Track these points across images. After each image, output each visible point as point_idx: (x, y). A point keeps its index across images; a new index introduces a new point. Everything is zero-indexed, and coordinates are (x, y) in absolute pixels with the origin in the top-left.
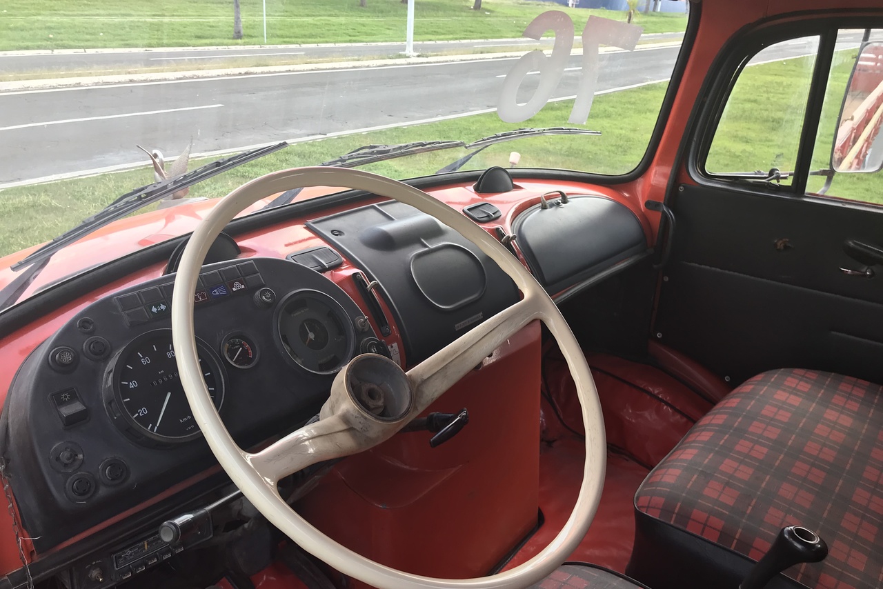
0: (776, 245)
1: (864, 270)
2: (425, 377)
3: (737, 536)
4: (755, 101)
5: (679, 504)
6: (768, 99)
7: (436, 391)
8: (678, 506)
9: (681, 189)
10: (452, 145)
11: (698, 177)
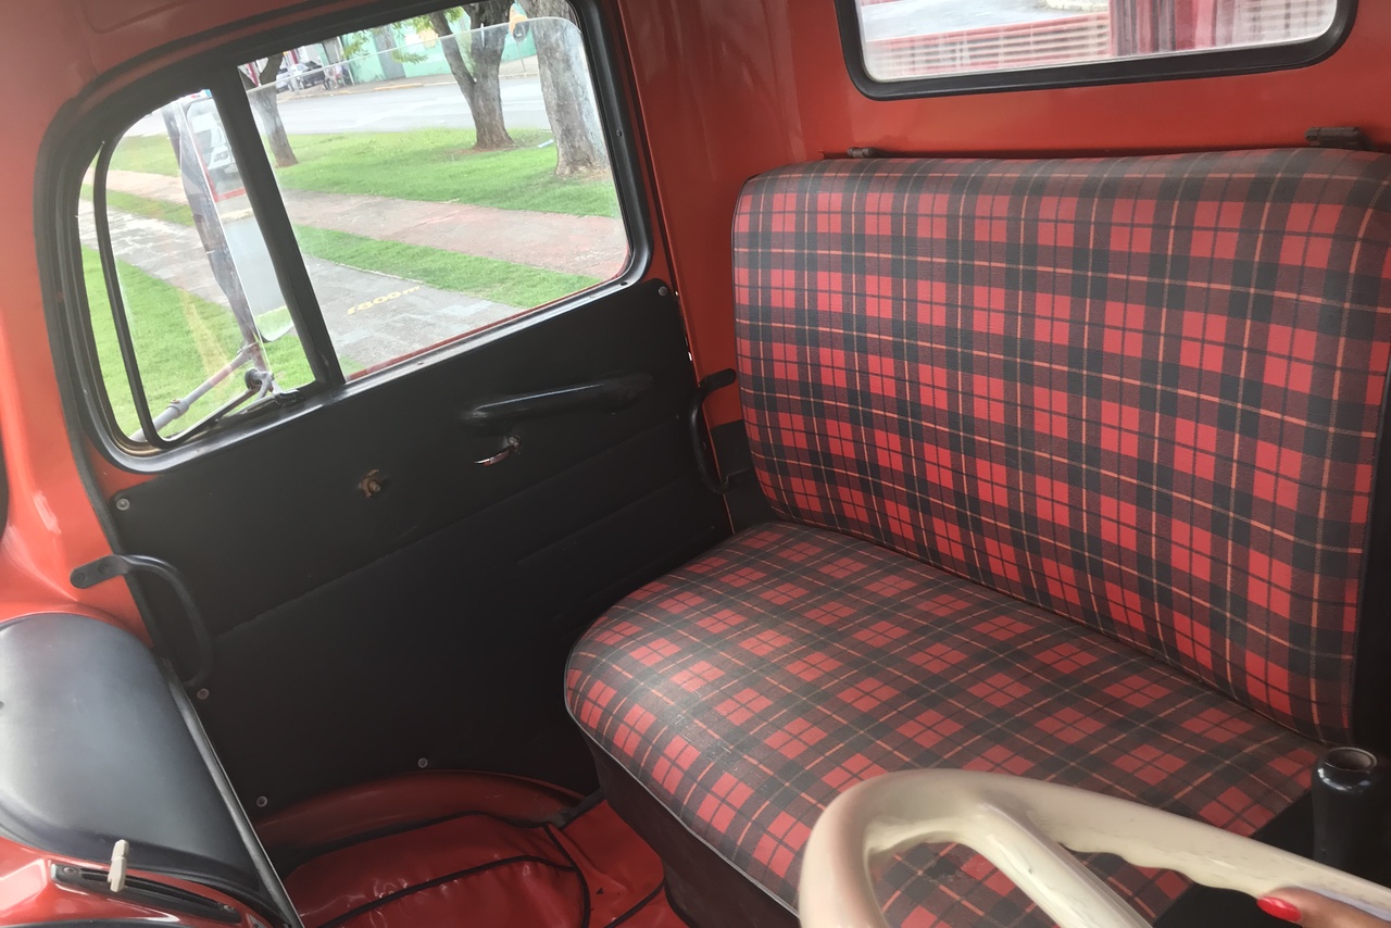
9: (123, 506)
11: (138, 462)
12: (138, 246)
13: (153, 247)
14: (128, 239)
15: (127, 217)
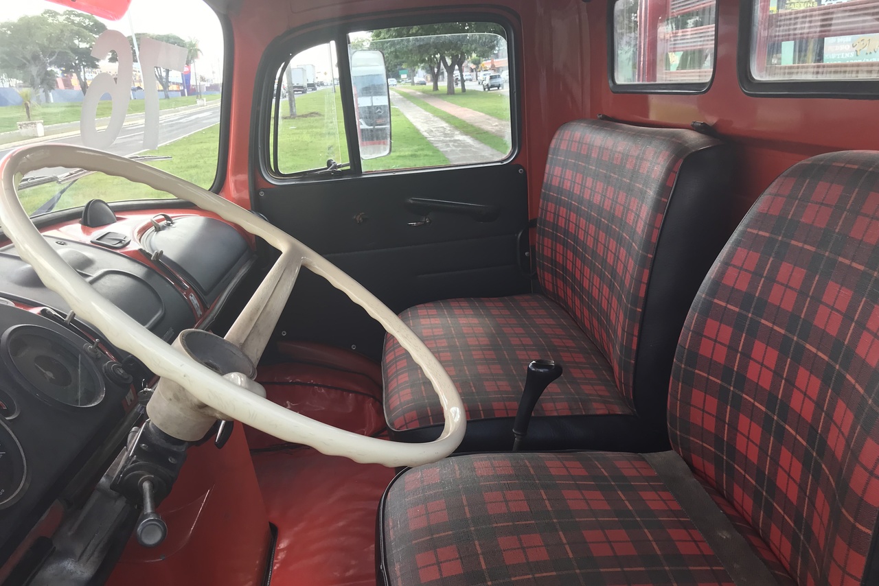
0: (355, 219)
1: (424, 220)
2: (242, 341)
3: (481, 409)
4: (196, 167)
5: (428, 408)
6: (205, 162)
7: (258, 350)
8: (429, 411)
9: (262, 194)
10: (44, 180)
11: (273, 180)
12: (454, 148)
13: (460, 150)
14: (451, 144)
15: (457, 132)
